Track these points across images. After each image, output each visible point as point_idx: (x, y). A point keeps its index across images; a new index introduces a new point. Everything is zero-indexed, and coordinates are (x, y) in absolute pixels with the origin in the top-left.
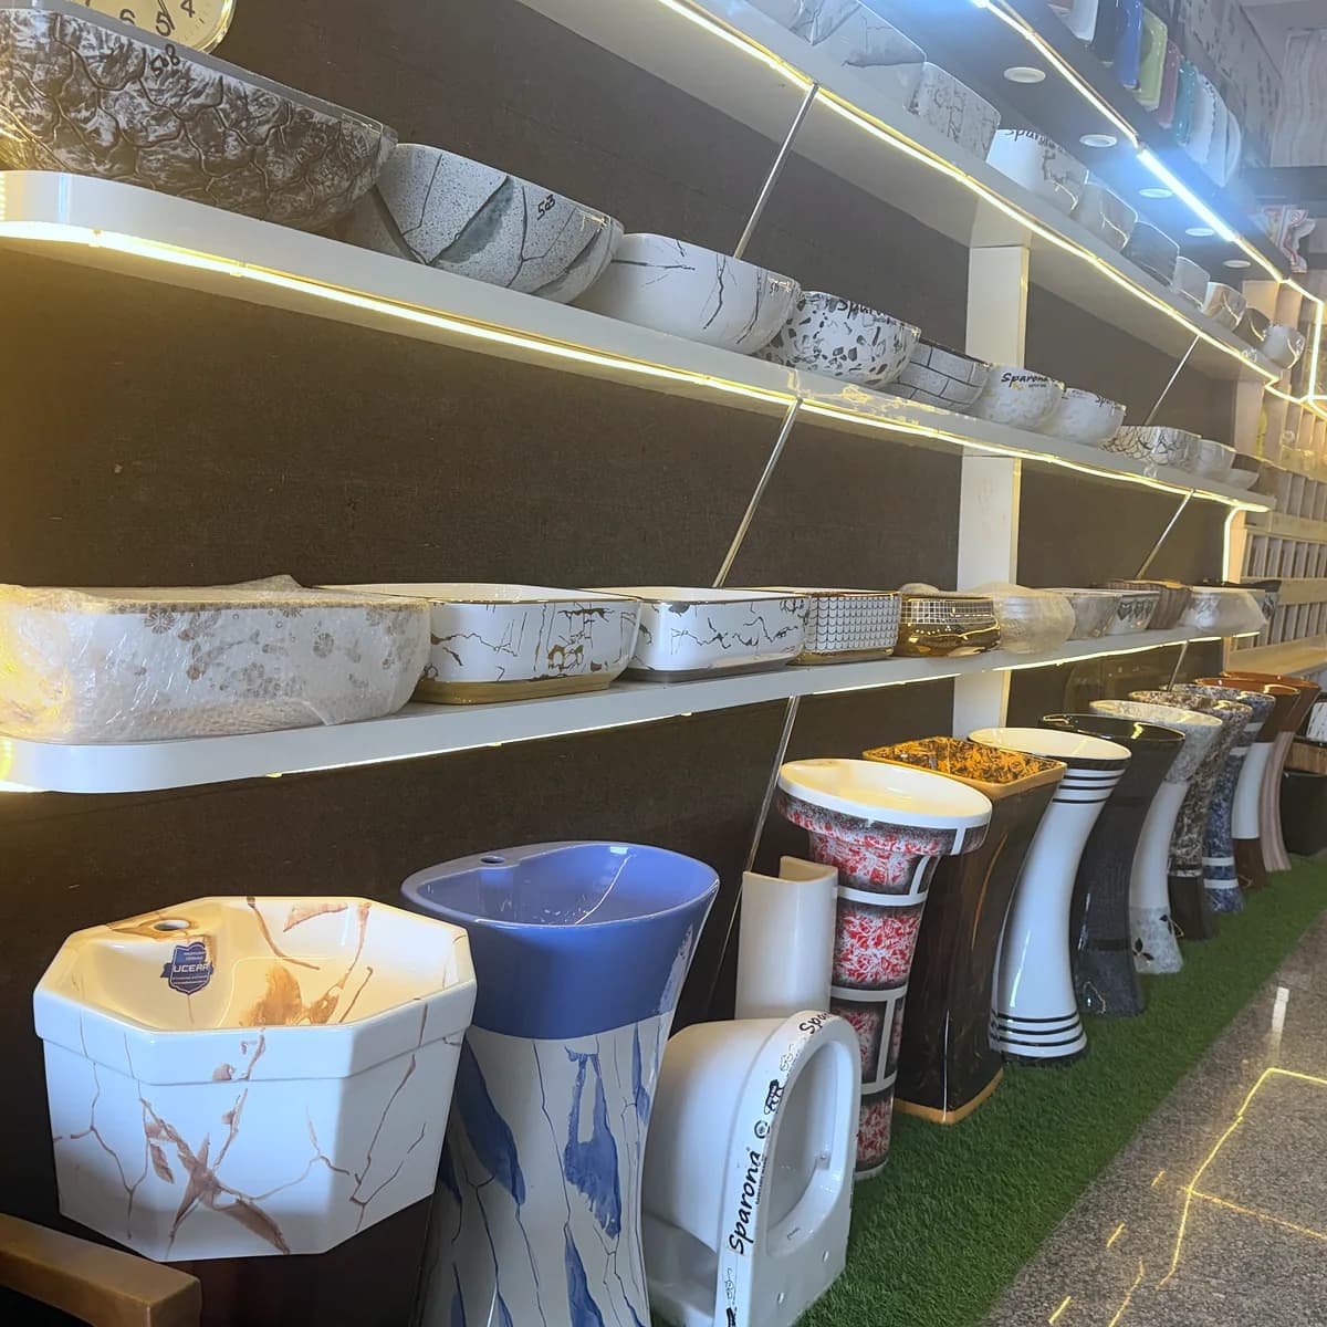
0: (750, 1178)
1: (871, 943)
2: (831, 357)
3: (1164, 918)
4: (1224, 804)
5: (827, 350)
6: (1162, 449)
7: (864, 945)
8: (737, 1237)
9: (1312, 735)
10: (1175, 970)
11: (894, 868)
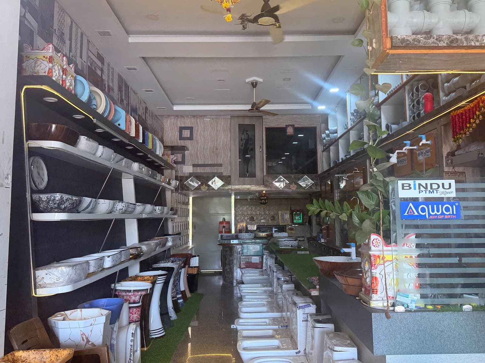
0: (131, 349)
1: (134, 314)
2: (118, 210)
3: (172, 308)
4: (178, 283)
5: (118, 209)
6: (159, 211)
7: (133, 314)
8: (129, 361)
9: (191, 266)
10: (176, 318)
11: (137, 298)
